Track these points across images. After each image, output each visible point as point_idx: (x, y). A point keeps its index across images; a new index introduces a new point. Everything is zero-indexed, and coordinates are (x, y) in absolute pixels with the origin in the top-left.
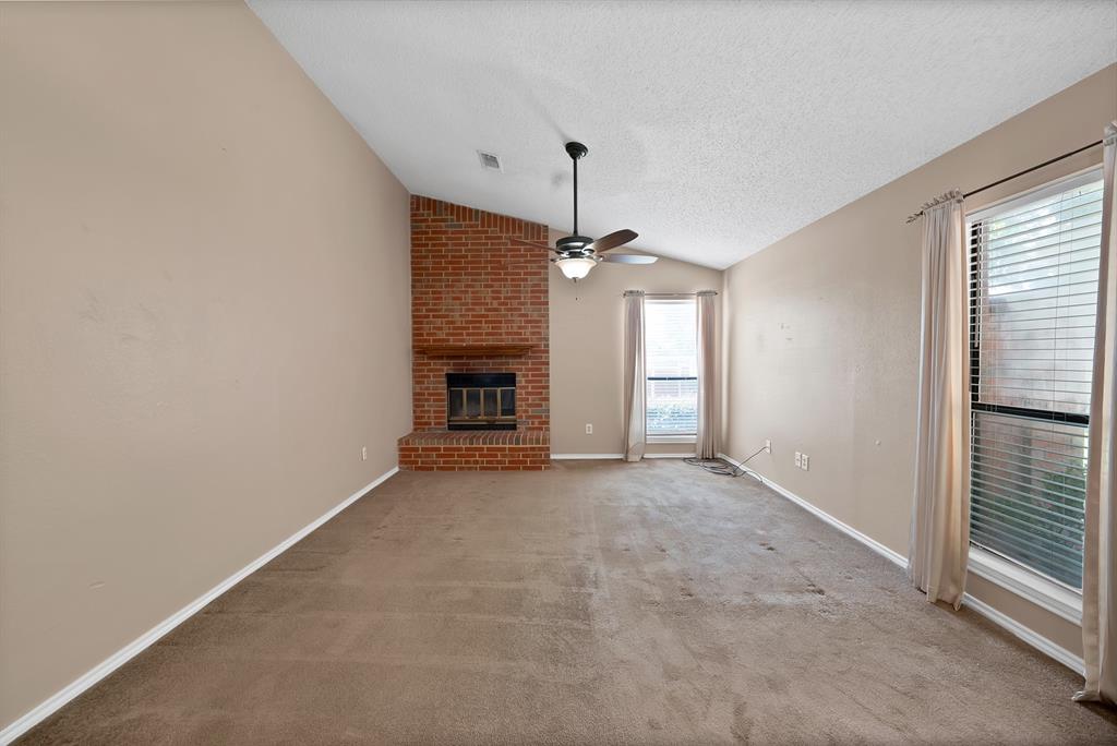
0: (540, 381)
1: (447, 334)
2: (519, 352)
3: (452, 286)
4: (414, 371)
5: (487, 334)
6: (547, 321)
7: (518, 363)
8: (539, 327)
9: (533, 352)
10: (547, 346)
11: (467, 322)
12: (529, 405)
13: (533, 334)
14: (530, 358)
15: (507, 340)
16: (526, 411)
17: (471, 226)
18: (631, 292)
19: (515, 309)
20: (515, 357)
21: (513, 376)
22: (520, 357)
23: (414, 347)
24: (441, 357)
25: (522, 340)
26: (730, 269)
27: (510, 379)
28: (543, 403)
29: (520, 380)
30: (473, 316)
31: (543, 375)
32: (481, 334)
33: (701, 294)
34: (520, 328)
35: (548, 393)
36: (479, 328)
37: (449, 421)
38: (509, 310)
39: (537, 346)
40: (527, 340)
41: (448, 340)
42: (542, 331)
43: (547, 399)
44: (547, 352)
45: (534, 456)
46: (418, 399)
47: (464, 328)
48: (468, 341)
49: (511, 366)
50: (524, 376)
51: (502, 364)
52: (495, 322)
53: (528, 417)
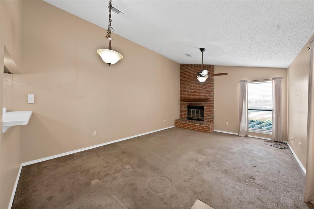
0: (211, 109)
1: (188, 96)
2: (205, 100)
3: (189, 84)
4: (180, 104)
5: (197, 96)
6: (213, 92)
7: (205, 103)
8: (211, 93)
9: (209, 100)
11: (192, 93)
12: (208, 115)
13: (209, 95)
14: (208, 102)
15: (202, 97)
16: (207, 117)
17: (193, 69)
18: (242, 81)
19: (205, 89)
20: (204, 102)
21: (203, 107)
22: (205, 102)
23: (180, 99)
24: (186, 102)
25: (206, 97)
28: (212, 115)
29: (205, 108)
30: (193, 91)
31: (212, 107)
32: (195, 96)
33: (273, 79)
34: (205, 94)
35: (213, 112)
36: (195, 94)
37: (188, 117)
38: (202, 89)
39: (210, 99)
40: (207, 97)
41: (188, 97)
42: (212, 94)
43: (213, 114)
44: (213, 100)
45: (205, 128)
46: (181, 111)
47: (191, 94)
48: (192, 98)
49: (203, 104)
50: (206, 107)
51: (200, 103)
52: (199, 92)
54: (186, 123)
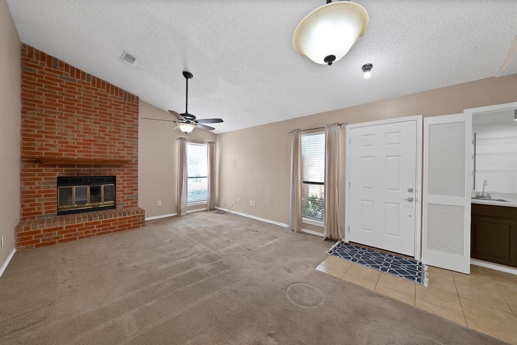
0: (133, 180)
1: (60, 150)
2: (120, 164)
3: (66, 118)
4: (22, 175)
5: (95, 152)
6: (137, 148)
7: (118, 170)
8: (132, 151)
9: (129, 164)
10: (137, 161)
11: (78, 143)
12: (126, 194)
13: (128, 154)
14: (126, 167)
15: (111, 157)
16: (122, 197)
17: (83, 83)
18: (182, 138)
19: (117, 139)
20: (115, 166)
21: (115, 177)
22: (119, 166)
23: (23, 157)
24: (54, 166)
25: (120, 157)
26: (220, 135)
27: (113, 179)
28: (134, 192)
29: (119, 180)
30: (83, 140)
31: (134, 177)
32: (91, 152)
33: (209, 143)
34: (119, 150)
35: (137, 186)
36: (89, 148)
37: (58, 209)
38: (111, 139)
39: (131, 161)
40: (124, 157)
41: (61, 154)
42: (134, 153)
43: (136, 190)
44: (137, 164)
45: (135, 220)
47: (76, 147)
48: (79, 155)
49: (114, 172)
50: (121, 177)
51: (106, 171)
52: (102, 145)
53: (125, 200)
54: (76, 223)
